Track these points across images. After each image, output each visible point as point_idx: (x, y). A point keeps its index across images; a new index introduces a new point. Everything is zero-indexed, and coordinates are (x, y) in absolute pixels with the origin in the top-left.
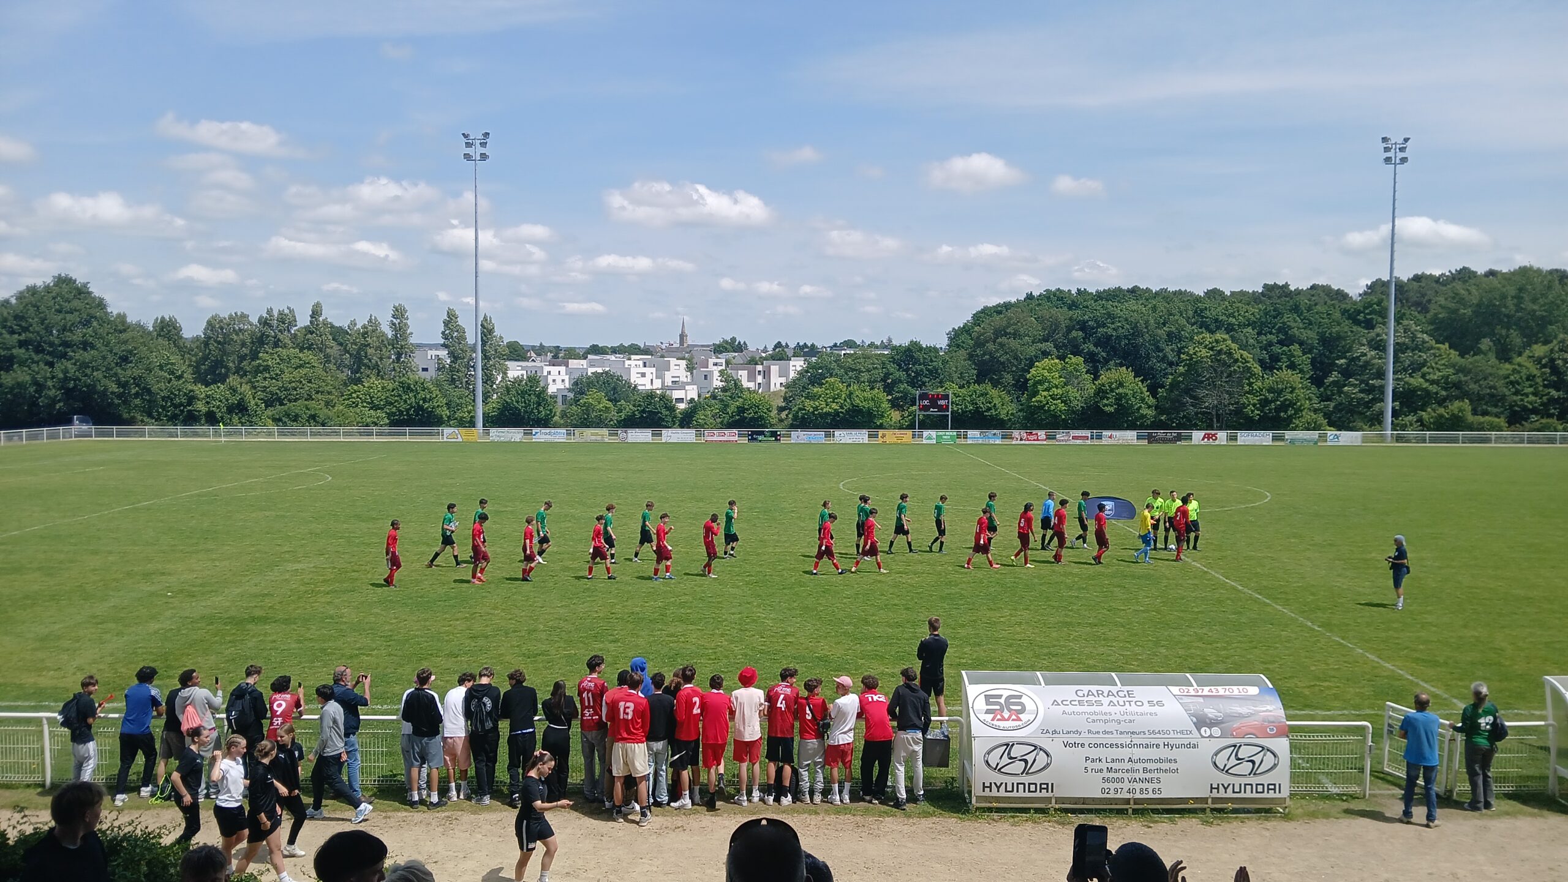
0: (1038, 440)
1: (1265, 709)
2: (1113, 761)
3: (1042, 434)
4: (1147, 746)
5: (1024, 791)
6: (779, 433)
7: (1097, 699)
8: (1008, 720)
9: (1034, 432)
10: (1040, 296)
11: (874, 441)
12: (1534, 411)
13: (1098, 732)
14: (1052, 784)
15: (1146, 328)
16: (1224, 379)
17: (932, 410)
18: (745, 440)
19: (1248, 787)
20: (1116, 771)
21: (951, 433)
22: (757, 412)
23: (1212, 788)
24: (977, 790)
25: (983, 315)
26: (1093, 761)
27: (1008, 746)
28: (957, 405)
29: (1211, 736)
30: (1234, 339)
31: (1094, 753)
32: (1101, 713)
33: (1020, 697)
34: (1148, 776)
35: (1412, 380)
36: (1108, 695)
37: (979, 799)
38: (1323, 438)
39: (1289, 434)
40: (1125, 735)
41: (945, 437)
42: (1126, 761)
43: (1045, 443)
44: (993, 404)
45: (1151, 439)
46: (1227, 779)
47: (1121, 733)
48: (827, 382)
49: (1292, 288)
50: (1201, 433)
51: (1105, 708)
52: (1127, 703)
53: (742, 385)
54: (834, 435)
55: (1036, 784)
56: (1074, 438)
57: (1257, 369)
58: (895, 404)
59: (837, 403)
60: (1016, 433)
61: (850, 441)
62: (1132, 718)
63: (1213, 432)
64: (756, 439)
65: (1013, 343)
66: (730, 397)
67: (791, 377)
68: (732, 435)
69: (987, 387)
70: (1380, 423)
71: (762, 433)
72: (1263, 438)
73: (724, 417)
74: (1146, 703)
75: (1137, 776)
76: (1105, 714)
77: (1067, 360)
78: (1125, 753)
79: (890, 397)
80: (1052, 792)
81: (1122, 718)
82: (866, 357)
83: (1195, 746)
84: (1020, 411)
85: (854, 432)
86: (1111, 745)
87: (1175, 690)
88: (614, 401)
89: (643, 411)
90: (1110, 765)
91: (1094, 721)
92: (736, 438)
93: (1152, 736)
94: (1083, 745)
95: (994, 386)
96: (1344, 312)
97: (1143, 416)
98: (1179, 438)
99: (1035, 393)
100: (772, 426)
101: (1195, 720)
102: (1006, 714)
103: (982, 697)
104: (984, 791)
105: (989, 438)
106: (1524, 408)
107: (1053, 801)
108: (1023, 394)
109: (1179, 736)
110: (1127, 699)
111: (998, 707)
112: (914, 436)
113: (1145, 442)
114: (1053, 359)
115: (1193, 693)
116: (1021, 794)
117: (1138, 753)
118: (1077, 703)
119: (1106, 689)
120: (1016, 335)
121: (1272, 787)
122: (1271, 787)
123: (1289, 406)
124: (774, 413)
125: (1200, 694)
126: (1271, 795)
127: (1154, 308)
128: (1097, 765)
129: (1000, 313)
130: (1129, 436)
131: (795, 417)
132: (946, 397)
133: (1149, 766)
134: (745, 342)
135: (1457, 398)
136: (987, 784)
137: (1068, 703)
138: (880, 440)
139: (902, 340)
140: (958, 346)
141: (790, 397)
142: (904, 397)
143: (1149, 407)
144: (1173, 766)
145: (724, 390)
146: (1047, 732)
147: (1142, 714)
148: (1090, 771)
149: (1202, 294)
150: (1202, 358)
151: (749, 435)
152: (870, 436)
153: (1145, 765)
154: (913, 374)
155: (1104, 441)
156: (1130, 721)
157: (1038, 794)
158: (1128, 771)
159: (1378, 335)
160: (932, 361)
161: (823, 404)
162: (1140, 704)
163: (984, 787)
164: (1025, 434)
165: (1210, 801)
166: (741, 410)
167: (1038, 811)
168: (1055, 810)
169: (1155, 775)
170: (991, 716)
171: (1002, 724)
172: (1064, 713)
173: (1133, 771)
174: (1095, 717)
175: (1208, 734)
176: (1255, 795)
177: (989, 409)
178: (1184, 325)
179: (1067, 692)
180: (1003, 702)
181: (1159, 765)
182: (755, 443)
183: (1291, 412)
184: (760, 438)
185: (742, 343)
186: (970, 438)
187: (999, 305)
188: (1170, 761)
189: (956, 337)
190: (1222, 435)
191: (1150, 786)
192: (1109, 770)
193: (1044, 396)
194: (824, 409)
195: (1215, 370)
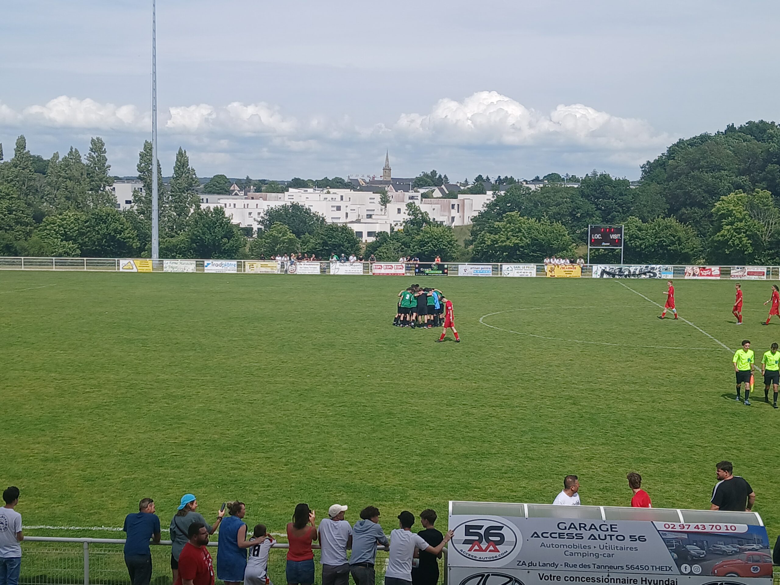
3: (716, 269)
17: (604, 244)
22: (436, 245)
44: (676, 238)
59: (517, 237)
67: (479, 211)
69: (672, 221)
77: (754, 194)
88: (298, 234)
89: (325, 244)
95: (682, 220)
114: (739, 192)
131: (478, 251)
145: (412, 223)
161: (503, 238)
177: (673, 243)
193: (728, 231)
194: (504, 244)
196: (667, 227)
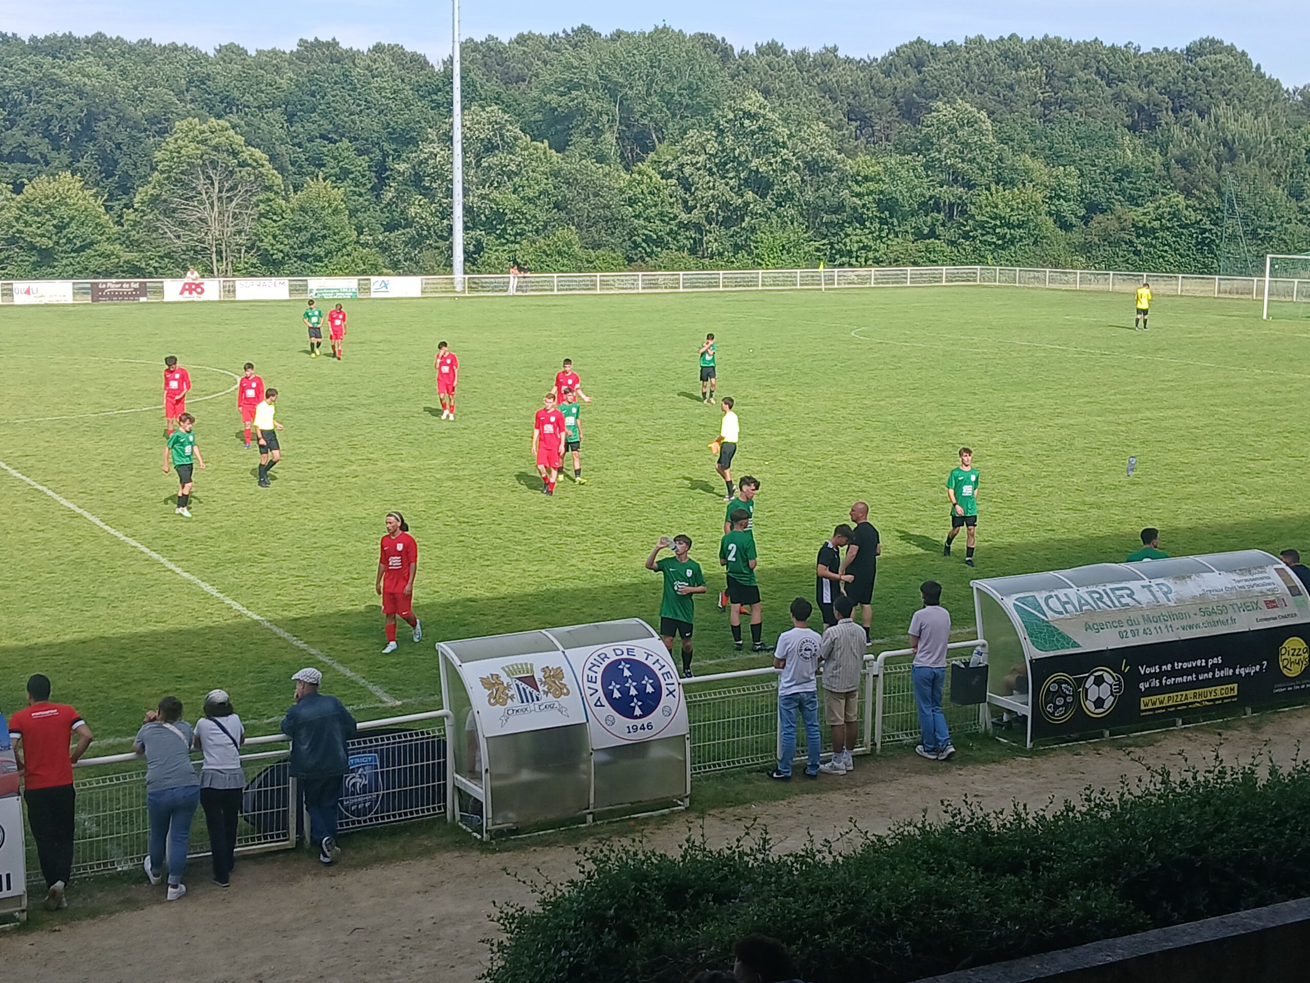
16: (224, 195)
39: (313, 283)
57: (278, 179)
135: (561, 223)
143: (109, 240)
150: (189, 156)
190: (211, 287)
195: (209, 178)
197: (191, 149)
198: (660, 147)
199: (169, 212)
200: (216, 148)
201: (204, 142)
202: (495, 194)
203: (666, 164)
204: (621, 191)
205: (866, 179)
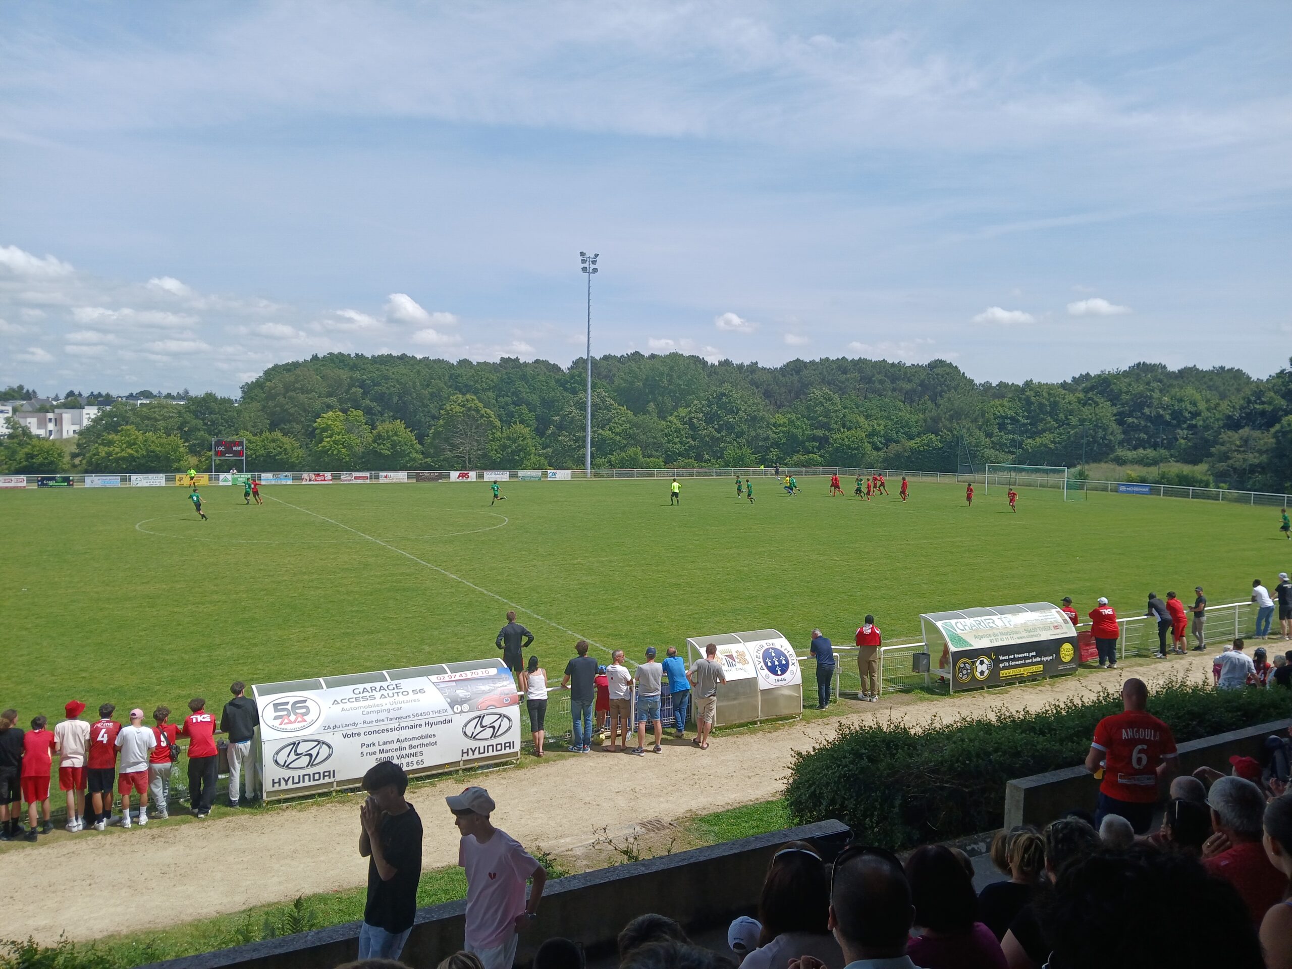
0: (325, 480)
1: (501, 685)
2: (385, 743)
3: (328, 475)
4: (412, 727)
5: (310, 781)
6: (71, 478)
7: (371, 694)
8: (295, 722)
9: (321, 473)
10: (324, 357)
11: (171, 484)
12: (680, 454)
13: (372, 722)
14: (334, 771)
15: (414, 388)
16: (473, 431)
17: (227, 455)
18: (34, 486)
19: (490, 748)
20: (387, 751)
21: (246, 476)
22: (47, 459)
23: (463, 753)
24: (267, 786)
25: (273, 372)
26: (368, 746)
27: (295, 745)
28: (252, 450)
29: (462, 712)
30: (480, 399)
31: (368, 739)
32: (375, 706)
33: (305, 701)
34: (413, 751)
35: (603, 432)
36: (380, 690)
37: (269, 793)
38: (545, 475)
39: (521, 473)
40: (394, 721)
41: (241, 479)
42: (395, 742)
43: (331, 482)
44: (283, 450)
45: (419, 478)
46: (473, 744)
47: (391, 719)
48: (122, 430)
49: (521, 361)
50: (457, 473)
51: (378, 701)
52: (396, 695)
53: (30, 432)
54: (130, 479)
55: (319, 773)
56: (356, 478)
57: (498, 423)
58: (192, 451)
59: (132, 449)
60: (305, 475)
61: (147, 485)
62: (399, 706)
63: (466, 472)
64: (46, 485)
65: (302, 397)
66: (19, 444)
67: (84, 425)
68: (20, 481)
69: (278, 434)
70: (583, 464)
71: (53, 479)
72: (502, 476)
73: (11, 464)
74: (410, 692)
75: (404, 752)
76: (378, 706)
77: (349, 413)
78: (394, 736)
79: (187, 444)
80: (334, 777)
81: (391, 707)
82: (161, 406)
83: (450, 721)
84: (309, 455)
85: (151, 476)
86: (383, 731)
87: (434, 678)
90: (381, 748)
91: (368, 713)
92: (24, 484)
93: (416, 718)
94: (359, 734)
95: (285, 434)
96: (557, 381)
97: (414, 460)
98: (440, 477)
99: (321, 441)
100: (64, 471)
101: (449, 700)
102: (293, 717)
103: (272, 704)
104: (273, 786)
105: (281, 479)
106: (674, 452)
107: (335, 784)
108: (311, 441)
109: (437, 715)
110: (396, 690)
111: (285, 713)
112: (210, 479)
113: (414, 481)
114: (337, 412)
115: (447, 679)
116: (307, 783)
117: (405, 734)
118: (354, 700)
119: (377, 685)
120: (303, 391)
121: (510, 745)
122: (507, 745)
123: (520, 451)
124: (67, 459)
125: (453, 679)
126: (508, 751)
127: (418, 372)
128: (371, 749)
129: (288, 370)
130: (401, 476)
131: (90, 463)
132: (240, 444)
133: (414, 743)
134: (34, 391)
135: (632, 445)
136: (277, 780)
137: (346, 701)
138: (178, 483)
139: (197, 392)
140: (252, 399)
141: (85, 444)
142: (201, 445)
143: (417, 452)
144: (433, 740)
145: (11, 436)
146: (329, 727)
147: (407, 702)
148: (365, 754)
149: (455, 364)
150: (456, 413)
151: (39, 481)
152: (167, 480)
153: (411, 743)
154: (209, 423)
155: (382, 481)
156: (398, 709)
157: (321, 781)
158: (396, 750)
159: (581, 399)
160: (226, 411)
161: (118, 450)
162: (406, 693)
163: (274, 783)
164: (313, 476)
165: (461, 763)
166: (30, 456)
167: (320, 795)
168: (337, 792)
169: (419, 750)
170: (280, 721)
171: (289, 727)
172: (343, 709)
173: (401, 749)
174: (369, 710)
175: (459, 710)
176: (495, 753)
177: (280, 453)
178: (443, 388)
179: (346, 691)
180: (290, 709)
181: (421, 741)
182: (46, 489)
183: (522, 454)
184: (51, 483)
185: (31, 391)
186: (264, 480)
187: (287, 364)
188: (430, 736)
189: (249, 390)
190: (473, 475)
191: (415, 759)
192: (381, 751)
193: (328, 442)
194: (119, 455)
195: (466, 423)
196: (274, 441)
197: (458, 409)
198: (680, 409)
199: (447, 440)
200: (470, 409)
201: (463, 406)
202: (600, 431)
203: (684, 418)
204: (662, 431)
205: (780, 425)
